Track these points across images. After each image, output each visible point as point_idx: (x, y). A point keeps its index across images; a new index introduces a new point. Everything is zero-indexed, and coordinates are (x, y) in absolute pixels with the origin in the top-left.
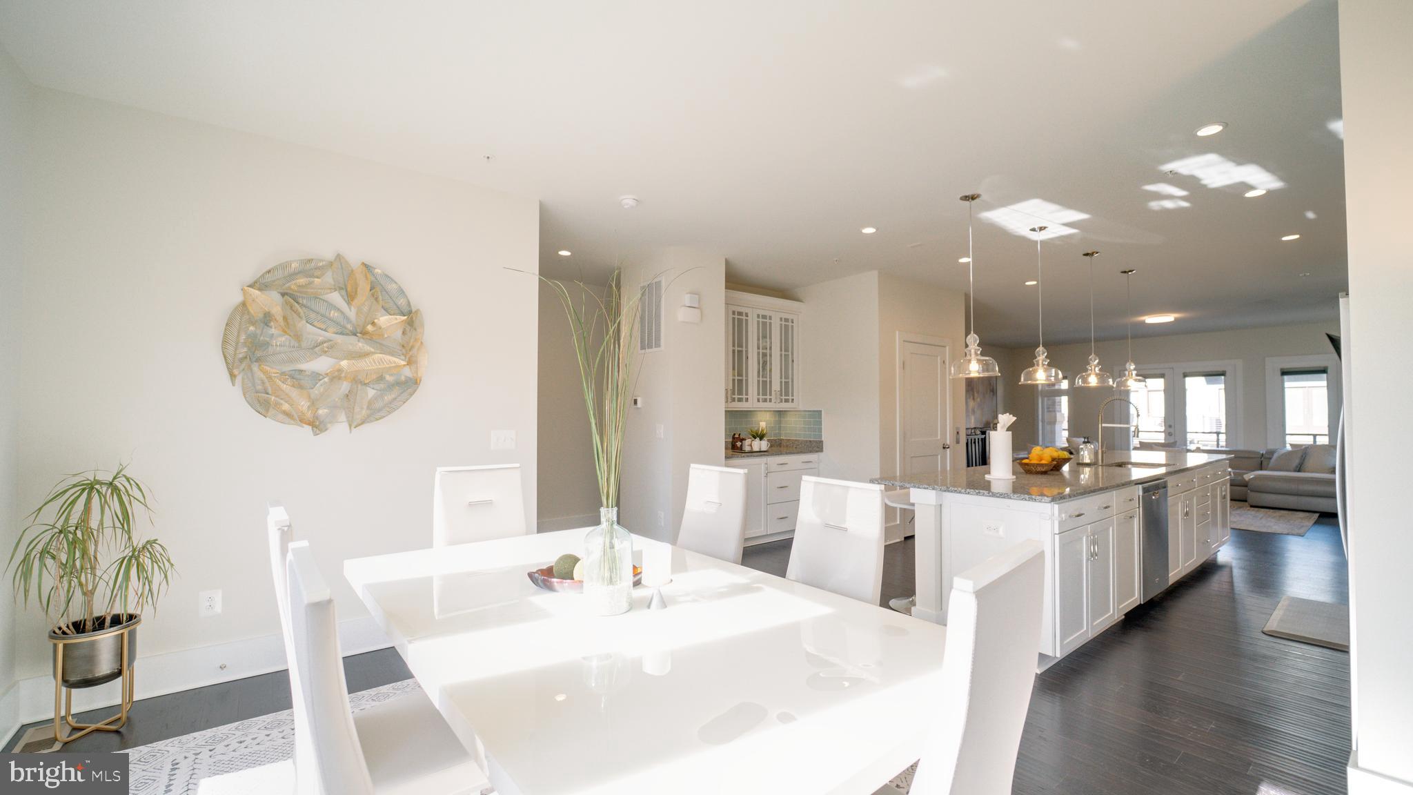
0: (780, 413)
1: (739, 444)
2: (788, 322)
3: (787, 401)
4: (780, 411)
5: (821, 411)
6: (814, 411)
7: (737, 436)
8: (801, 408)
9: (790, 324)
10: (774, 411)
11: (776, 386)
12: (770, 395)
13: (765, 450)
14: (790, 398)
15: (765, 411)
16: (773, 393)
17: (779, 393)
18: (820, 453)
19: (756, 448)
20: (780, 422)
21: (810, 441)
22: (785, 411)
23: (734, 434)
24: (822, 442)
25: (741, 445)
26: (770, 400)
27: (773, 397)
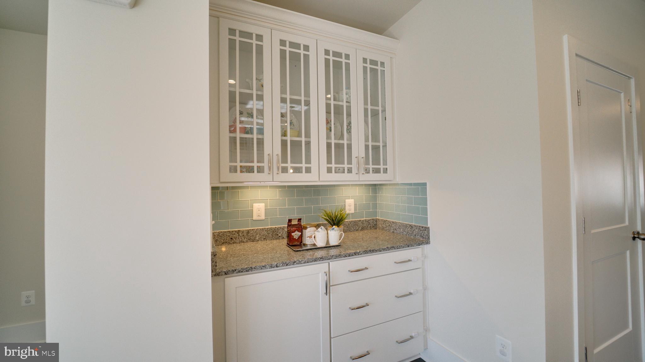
0: (375, 188)
1: (296, 235)
2: (377, 65)
3: (377, 171)
4: (375, 185)
5: (425, 184)
6: (415, 184)
7: (295, 222)
8: (398, 180)
9: (379, 68)
10: (366, 185)
11: (358, 150)
12: (350, 162)
13: (337, 244)
14: (382, 167)
15: (352, 185)
16: (354, 160)
17: (362, 161)
18: (426, 247)
19: (320, 243)
20: (375, 198)
21: (411, 226)
22: (381, 185)
23: (290, 221)
24: (427, 229)
25: (301, 236)
26: (350, 171)
27: (354, 166)
